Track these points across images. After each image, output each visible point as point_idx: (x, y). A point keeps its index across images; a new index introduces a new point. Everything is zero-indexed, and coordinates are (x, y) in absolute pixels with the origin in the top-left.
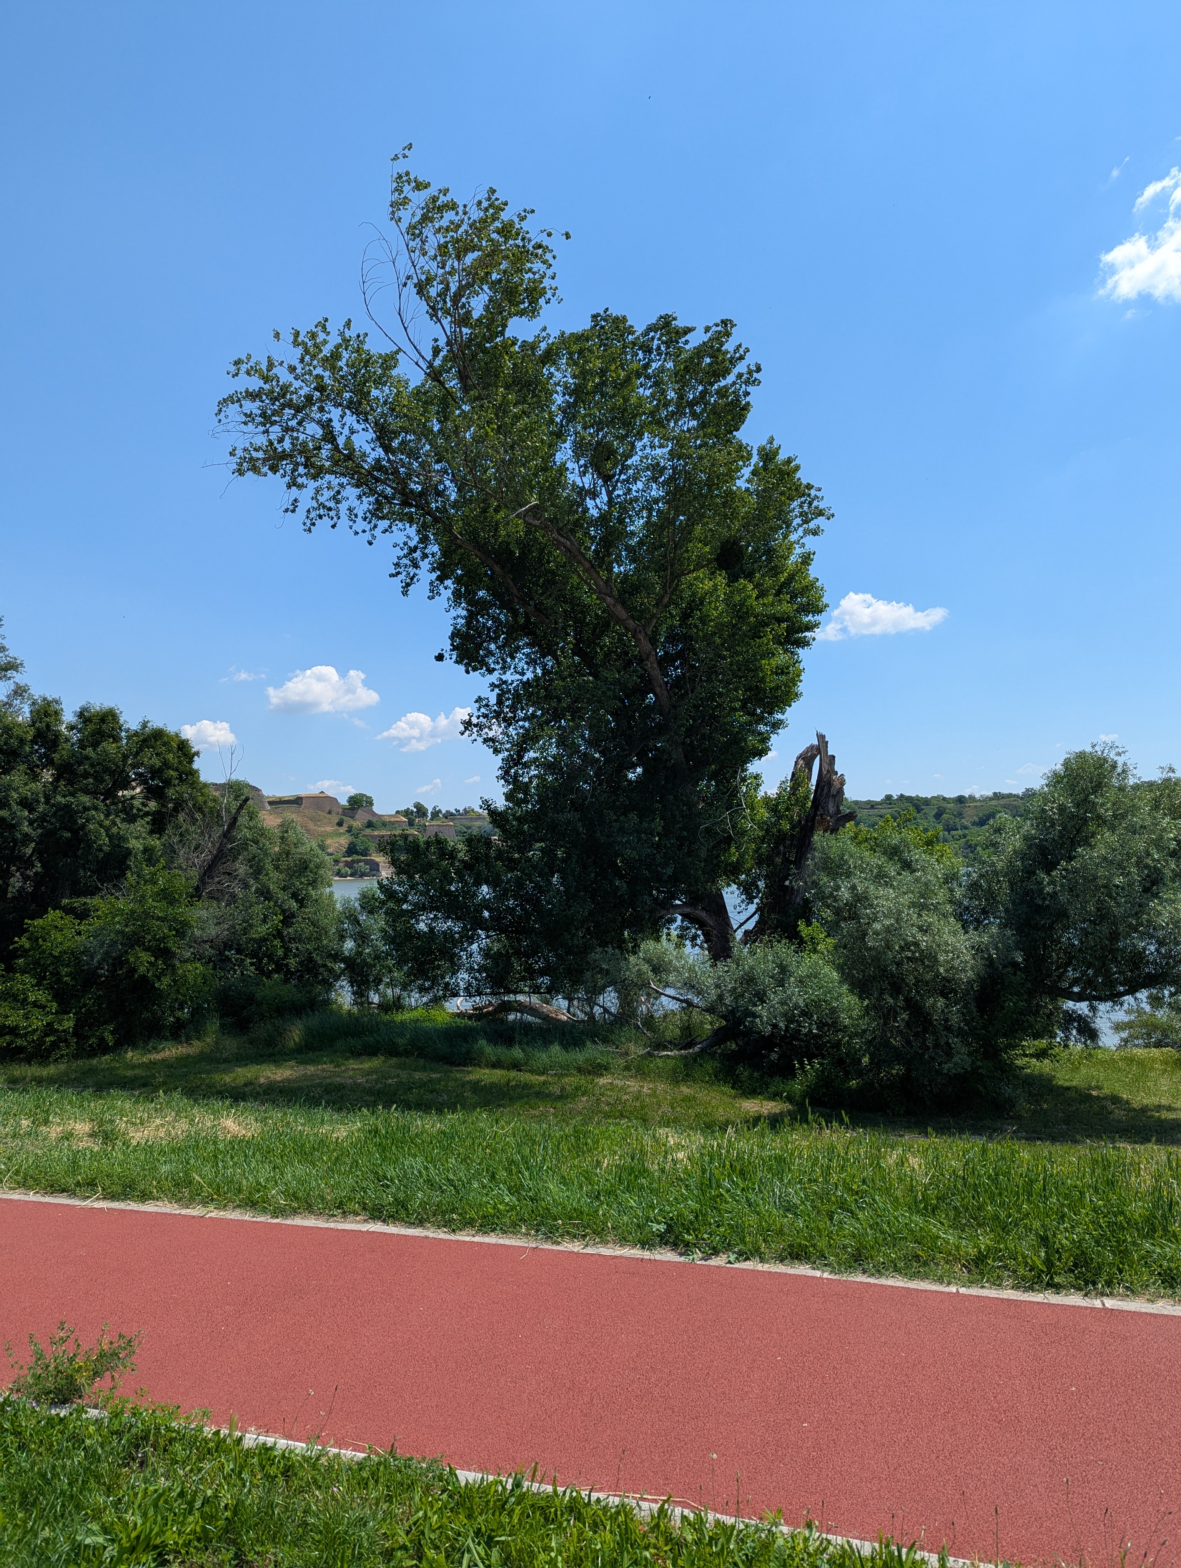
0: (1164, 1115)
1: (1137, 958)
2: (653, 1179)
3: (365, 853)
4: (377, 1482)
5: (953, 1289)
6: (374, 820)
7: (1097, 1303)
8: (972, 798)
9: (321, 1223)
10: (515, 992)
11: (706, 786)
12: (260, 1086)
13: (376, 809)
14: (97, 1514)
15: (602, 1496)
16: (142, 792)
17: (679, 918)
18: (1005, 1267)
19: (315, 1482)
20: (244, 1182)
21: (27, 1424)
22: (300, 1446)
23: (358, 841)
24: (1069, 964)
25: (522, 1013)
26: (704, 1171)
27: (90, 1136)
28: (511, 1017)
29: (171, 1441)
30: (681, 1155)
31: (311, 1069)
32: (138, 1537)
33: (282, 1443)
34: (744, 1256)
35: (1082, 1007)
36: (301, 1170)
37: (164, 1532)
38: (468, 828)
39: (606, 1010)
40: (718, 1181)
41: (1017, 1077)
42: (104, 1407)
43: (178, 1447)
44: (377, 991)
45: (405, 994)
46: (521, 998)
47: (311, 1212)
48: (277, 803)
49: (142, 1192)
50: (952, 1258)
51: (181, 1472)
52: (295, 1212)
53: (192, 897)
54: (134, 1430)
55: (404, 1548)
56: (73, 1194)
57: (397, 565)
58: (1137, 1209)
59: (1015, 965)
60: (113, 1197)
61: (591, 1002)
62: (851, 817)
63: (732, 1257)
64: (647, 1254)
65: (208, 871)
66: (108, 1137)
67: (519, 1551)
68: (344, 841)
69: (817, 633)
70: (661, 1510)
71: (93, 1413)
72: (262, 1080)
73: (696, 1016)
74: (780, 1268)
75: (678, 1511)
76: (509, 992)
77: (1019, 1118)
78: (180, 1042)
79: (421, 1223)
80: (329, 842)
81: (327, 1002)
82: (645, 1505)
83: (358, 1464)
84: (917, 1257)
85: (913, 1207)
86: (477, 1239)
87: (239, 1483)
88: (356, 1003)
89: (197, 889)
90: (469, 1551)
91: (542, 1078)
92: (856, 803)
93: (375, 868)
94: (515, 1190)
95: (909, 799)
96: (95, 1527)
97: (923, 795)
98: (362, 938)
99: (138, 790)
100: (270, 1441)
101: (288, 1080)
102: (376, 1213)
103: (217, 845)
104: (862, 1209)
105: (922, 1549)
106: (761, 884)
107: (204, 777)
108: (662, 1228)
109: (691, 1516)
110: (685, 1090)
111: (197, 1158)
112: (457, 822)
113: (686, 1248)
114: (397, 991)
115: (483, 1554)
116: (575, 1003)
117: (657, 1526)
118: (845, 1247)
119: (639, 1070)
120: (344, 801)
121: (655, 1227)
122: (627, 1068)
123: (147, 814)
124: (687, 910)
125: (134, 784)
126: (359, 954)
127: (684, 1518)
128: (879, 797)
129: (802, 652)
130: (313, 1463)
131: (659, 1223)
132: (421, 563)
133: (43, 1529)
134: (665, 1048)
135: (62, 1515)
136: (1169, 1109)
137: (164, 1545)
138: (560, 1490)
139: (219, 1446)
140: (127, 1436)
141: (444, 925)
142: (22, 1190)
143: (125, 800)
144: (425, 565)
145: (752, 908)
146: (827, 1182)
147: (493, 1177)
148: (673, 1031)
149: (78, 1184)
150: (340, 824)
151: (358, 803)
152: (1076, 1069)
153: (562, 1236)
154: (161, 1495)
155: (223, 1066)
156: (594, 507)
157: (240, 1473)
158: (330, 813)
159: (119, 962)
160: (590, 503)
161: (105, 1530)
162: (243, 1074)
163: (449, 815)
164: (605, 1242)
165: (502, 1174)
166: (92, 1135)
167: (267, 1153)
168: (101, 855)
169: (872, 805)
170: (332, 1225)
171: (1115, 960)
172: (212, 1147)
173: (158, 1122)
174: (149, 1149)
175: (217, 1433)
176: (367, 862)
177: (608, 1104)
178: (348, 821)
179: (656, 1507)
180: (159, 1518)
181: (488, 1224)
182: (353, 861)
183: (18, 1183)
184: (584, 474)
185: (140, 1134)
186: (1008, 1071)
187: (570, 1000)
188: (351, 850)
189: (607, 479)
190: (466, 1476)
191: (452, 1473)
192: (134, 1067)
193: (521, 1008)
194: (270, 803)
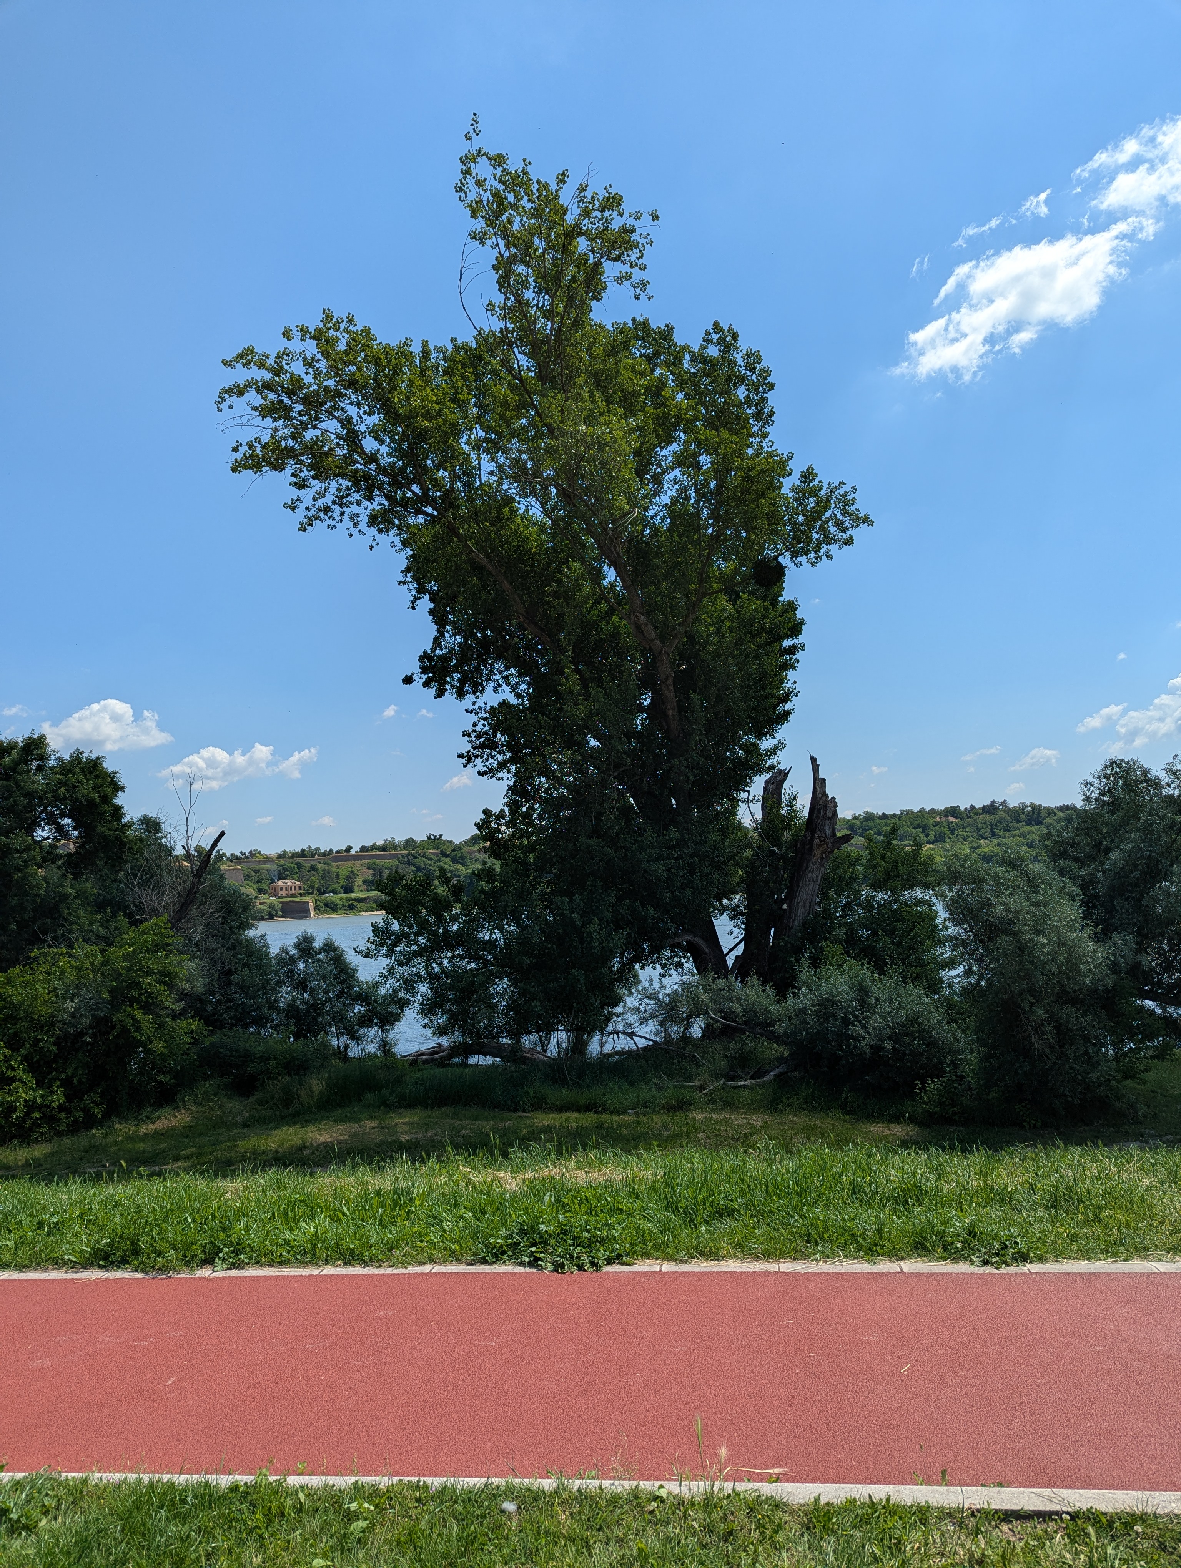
62: (846, 839)
103: (187, 886)
106: (743, 908)
112: (245, 866)
124: (688, 937)
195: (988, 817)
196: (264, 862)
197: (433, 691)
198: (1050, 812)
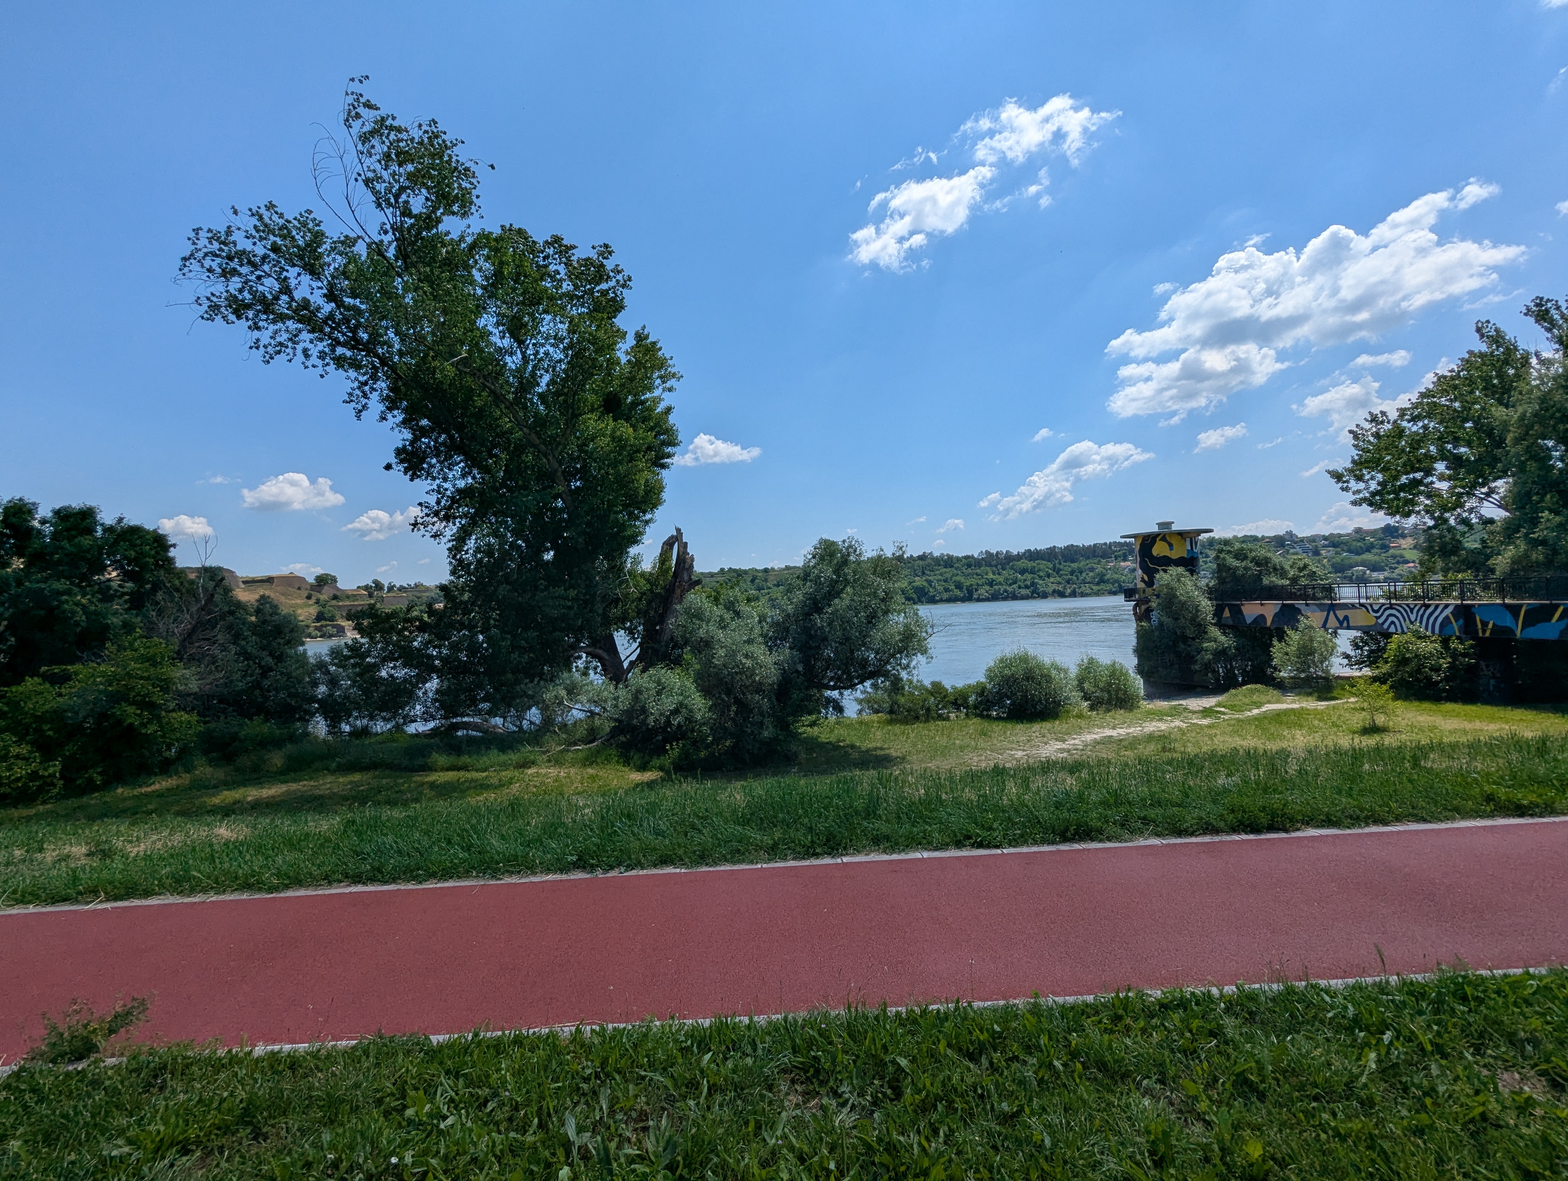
0: (879, 752)
1: (864, 663)
2: (567, 828)
3: (332, 619)
4: (368, 1057)
5: (759, 866)
6: (338, 594)
7: (839, 861)
8: (773, 569)
9: (310, 892)
10: (463, 716)
11: (602, 563)
12: (248, 803)
13: (340, 585)
14: (121, 1132)
15: (536, 1030)
16: (118, 575)
17: (584, 655)
18: (789, 848)
19: (317, 1067)
20: (241, 871)
21: (46, 1082)
22: (303, 1047)
23: (326, 610)
24: (828, 668)
25: (467, 729)
26: (603, 818)
27: (88, 855)
28: (459, 733)
29: (188, 1066)
30: (586, 811)
31: (294, 786)
32: (162, 1140)
33: (287, 1047)
34: (630, 867)
35: (835, 694)
36: (290, 857)
37: (186, 1131)
38: (419, 598)
39: (531, 723)
40: (612, 823)
41: (799, 739)
42: (122, 1055)
43: (195, 1068)
44: (348, 723)
45: (371, 723)
46: (466, 719)
47: (301, 886)
48: (250, 583)
49: (144, 890)
50: (759, 848)
51: (199, 1086)
52: (287, 887)
53: (173, 659)
54: (152, 1065)
55: (393, 1094)
56: (77, 902)
57: (350, 394)
58: (859, 804)
59: (797, 671)
60: (116, 898)
61: (521, 718)
62: (698, 582)
63: (623, 869)
64: (564, 877)
65: (189, 637)
66: (105, 854)
67: (479, 1077)
68: (313, 610)
69: (675, 460)
70: (577, 1029)
71: (111, 1061)
72: (249, 799)
73: (597, 722)
74: (655, 871)
75: (588, 1028)
76: (456, 716)
77: (800, 764)
78: (171, 776)
79: (394, 880)
80: (299, 611)
81: (306, 734)
82: (566, 1029)
83: (352, 1048)
84: (738, 851)
85: (737, 822)
86: (439, 885)
87: (251, 1082)
88: (330, 733)
89: (178, 653)
90: (442, 1084)
91: (484, 774)
92: (702, 574)
93: (341, 631)
94: (468, 849)
95: (735, 571)
96: (120, 1142)
97: (743, 568)
98: (333, 682)
99: (114, 574)
100: (276, 1048)
101: (273, 797)
102: (357, 879)
103: (196, 617)
104: (705, 827)
105: (740, 1016)
106: (641, 628)
107: (180, 564)
108: (575, 858)
109: (597, 1028)
110: (590, 771)
111: (195, 859)
113: (593, 868)
114: (365, 721)
115: (452, 1084)
116: (509, 719)
117: (575, 1039)
118: (695, 852)
119: (557, 761)
120: (311, 580)
121: (570, 858)
122: (549, 761)
123: (124, 594)
124: (589, 649)
125: (110, 569)
126: (331, 695)
127: (593, 1031)
128: (716, 570)
129: (664, 473)
130: (315, 1055)
131: (572, 855)
132: (371, 396)
133: (69, 1154)
134: (575, 744)
135: (87, 1141)
136: (881, 749)
137: (187, 1139)
138: (507, 1032)
139: (233, 1060)
140: (145, 1071)
141: (401, 673)
142: (21, 906)
143: (100, 583)
144: (375, 396)
145: (635, 645)
146: (683, 813)
147: (449, 842)
148: (581, 732)
149: (80, 893)
150: (309, 597)
151: (323, 581)
152: (832, 731)
153: (503, 874)
154: (182, 1104)
155: (211, 791)
156: (512, 362)
157: (252, 1074)
158: (299, 589)
159: (103, 716)
160: (508, 359)
161: (130, 1142)
162: (229, 796)
163: (402, 589)
164: (534, 873)
165: (456, 839)
166: (90, 854)
167: (259, 849)
168: (78, 630)
169: (712, 575)
170: (320, 892)
171: (852, 664)
172: (208, 850)
173: (155, 837)
174: (148, 858)
175: (230, 1051)
176: (333, 626)
177: (535, 786)
178: (316, 595)
179: (573, 1029)
180: (181, 1122)
181: (446, 874)
182: (322, 626)
183: (16, 900)
184: (504, 337)
185: (136, 849)
186: (795, 736)
187: (505, 718)
188: (320, 617)
189: (521, 343)
190: (436, 1039)
191: (427, 1038)
192: (125, 799)
193: (466, 726)
194: (244, 582)
197: (408, 477)
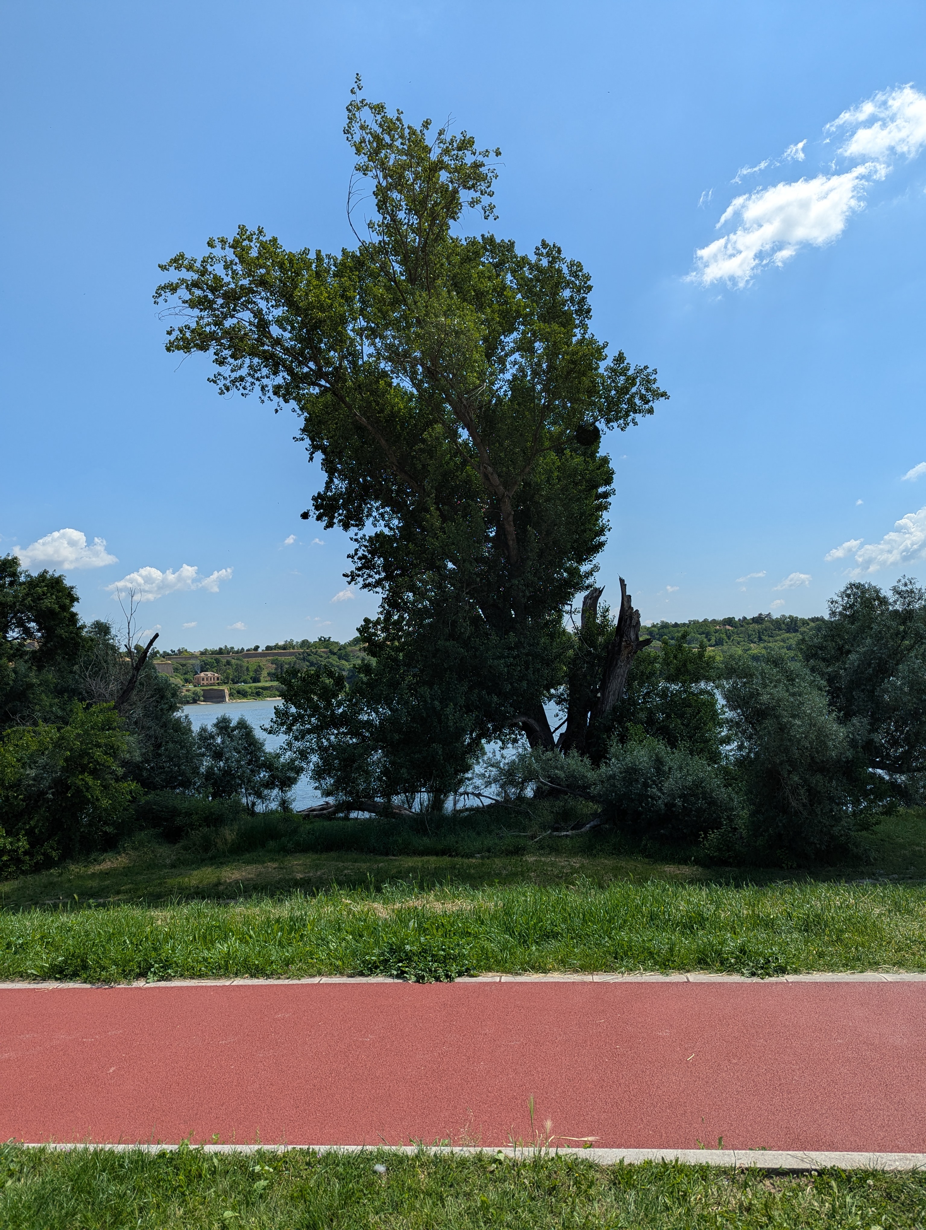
31: (262, 868)
62: (647, 642)
91: (475, 861)
103: (128, 678)
106: (566, 696)
112: (174, 661)
124: (523, 719)
162: (202, 876)
195: (756, 626)
196: (190, 658)
197: (324, 523)
198: (805, 622)
